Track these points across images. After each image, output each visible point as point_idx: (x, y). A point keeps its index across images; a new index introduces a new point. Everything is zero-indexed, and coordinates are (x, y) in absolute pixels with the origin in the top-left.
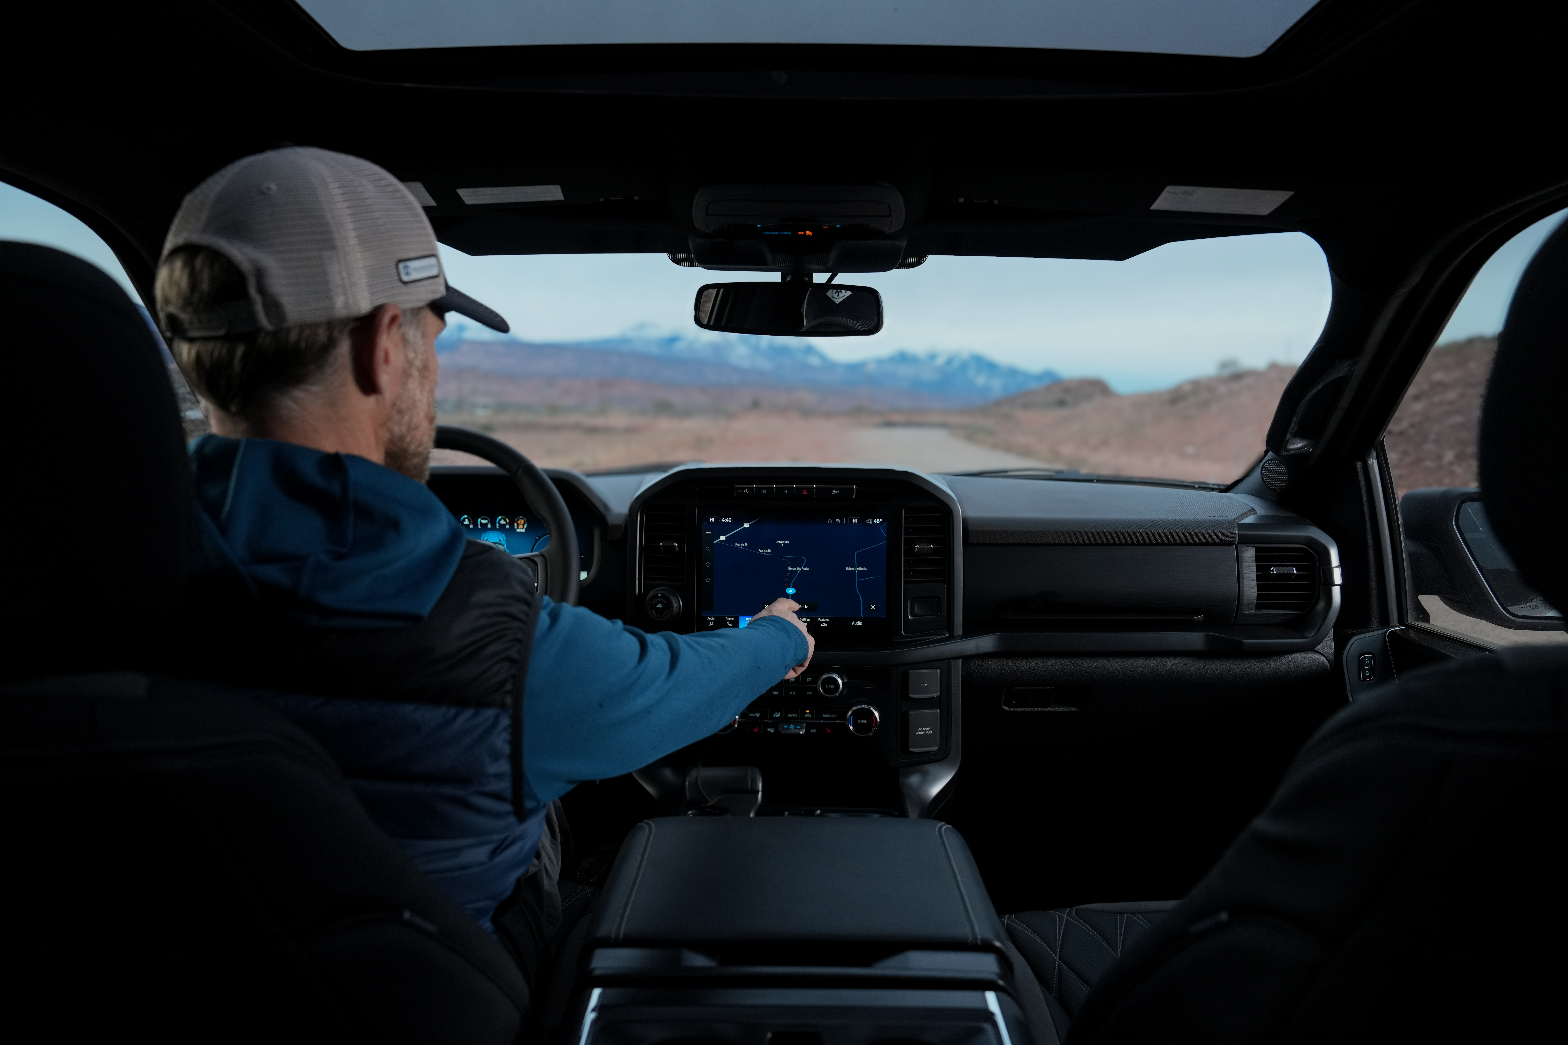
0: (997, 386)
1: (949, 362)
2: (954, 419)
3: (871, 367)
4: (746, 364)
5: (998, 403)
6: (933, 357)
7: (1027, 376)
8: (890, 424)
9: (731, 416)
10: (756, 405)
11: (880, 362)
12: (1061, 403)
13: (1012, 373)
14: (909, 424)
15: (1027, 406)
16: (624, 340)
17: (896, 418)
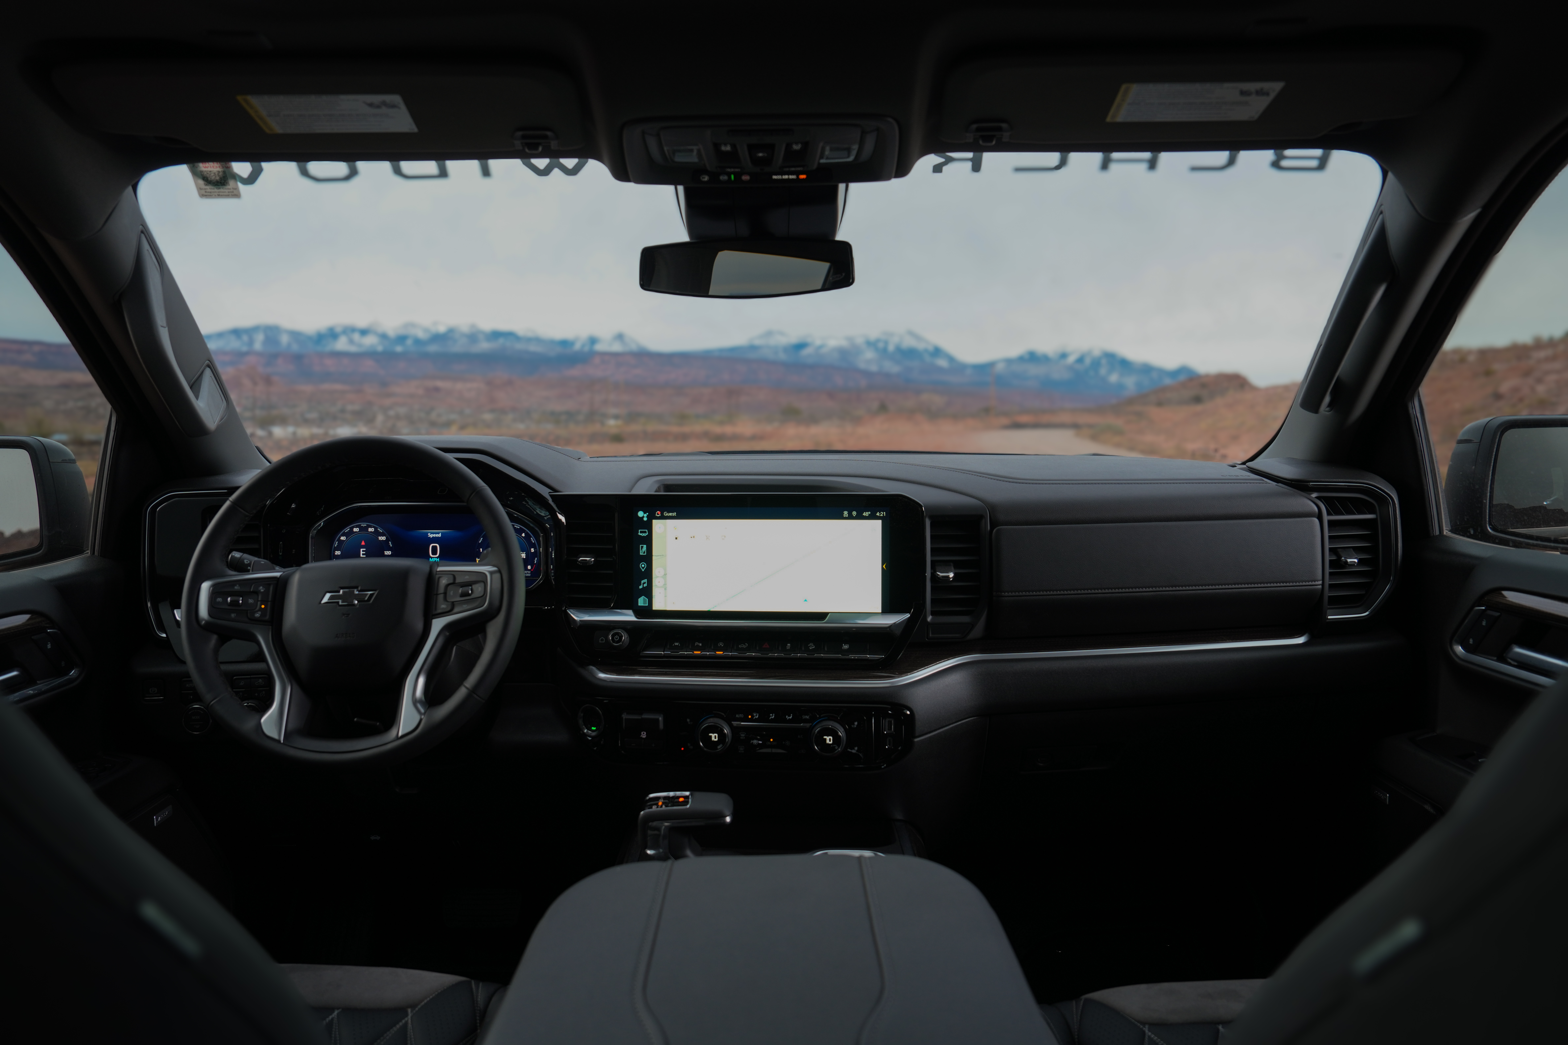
0: (1130, 383)
1: (1080, 360)
2: (1082, 419)
3: (1000, 367)
4: (874, 368)
5: (1131, 401)
6: (1064, 356)
7: (1162, 372)
8: (1017, 426)
9: (857, 421)
10: (883, 408)
11: (1009, 361)
12: (1198, 400)
13: (1147, 369)
14: (1036, 426)
15: (1160, 404)
16: (753, 348)
17: (1024, 419)
